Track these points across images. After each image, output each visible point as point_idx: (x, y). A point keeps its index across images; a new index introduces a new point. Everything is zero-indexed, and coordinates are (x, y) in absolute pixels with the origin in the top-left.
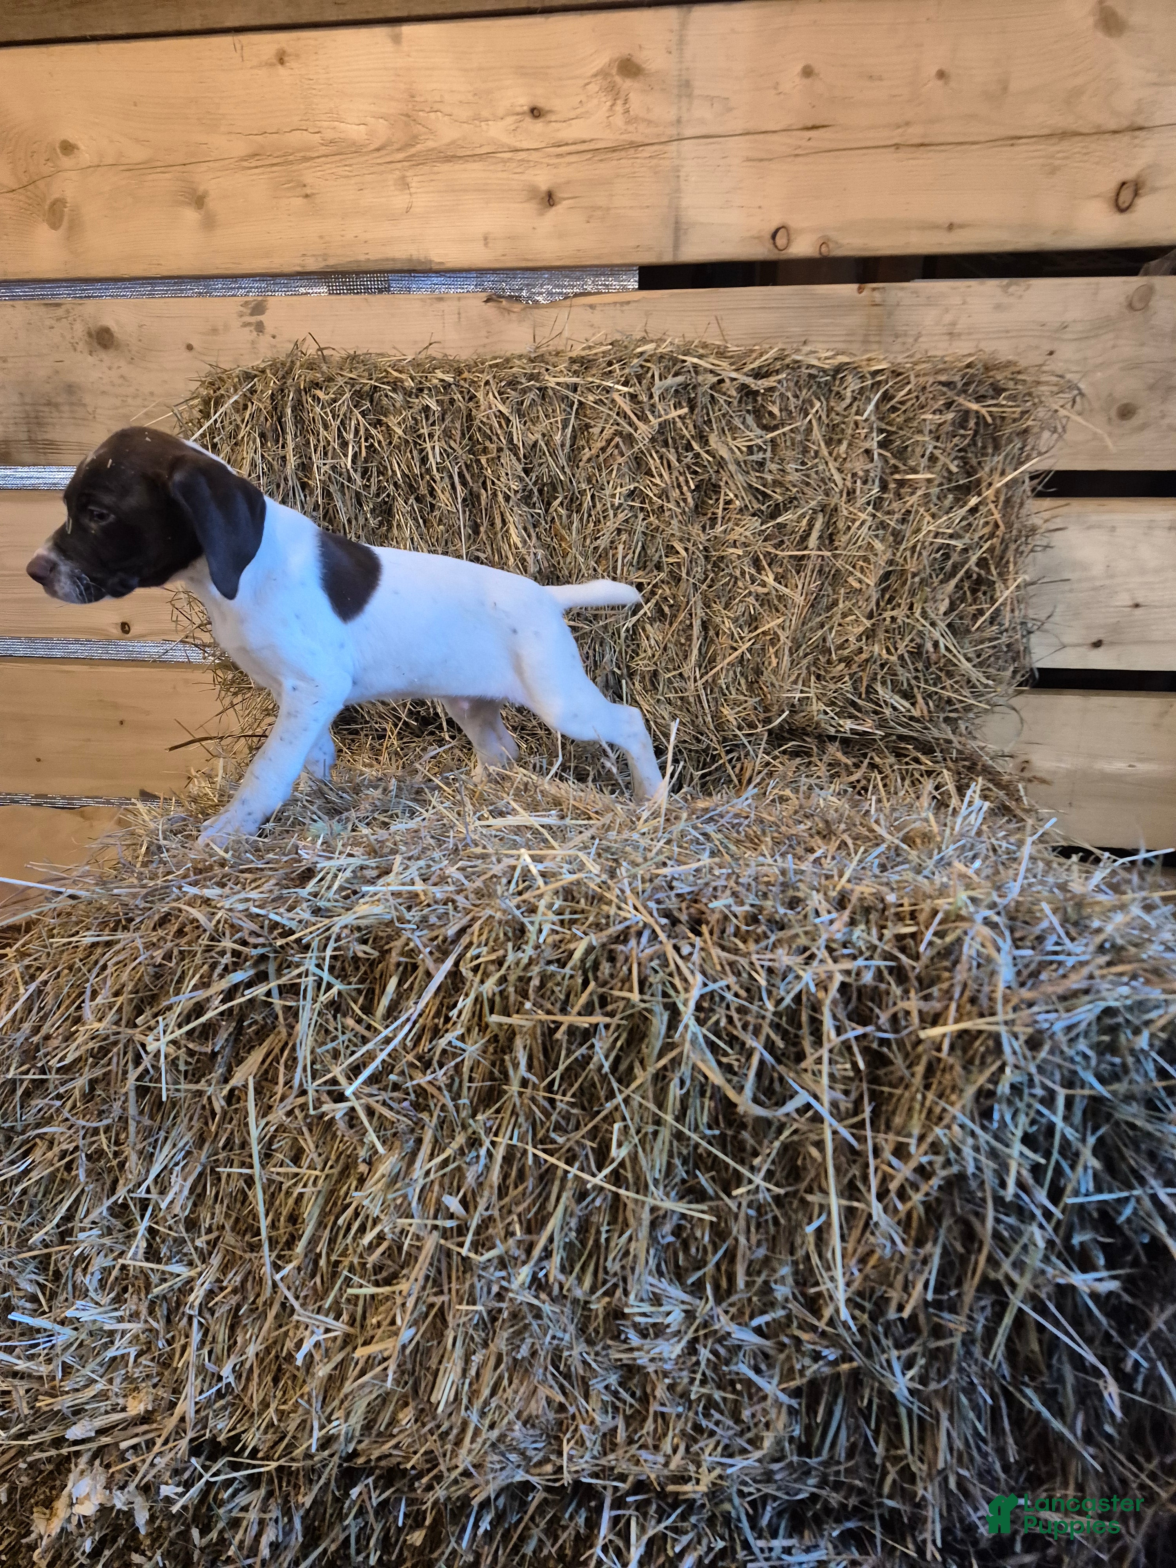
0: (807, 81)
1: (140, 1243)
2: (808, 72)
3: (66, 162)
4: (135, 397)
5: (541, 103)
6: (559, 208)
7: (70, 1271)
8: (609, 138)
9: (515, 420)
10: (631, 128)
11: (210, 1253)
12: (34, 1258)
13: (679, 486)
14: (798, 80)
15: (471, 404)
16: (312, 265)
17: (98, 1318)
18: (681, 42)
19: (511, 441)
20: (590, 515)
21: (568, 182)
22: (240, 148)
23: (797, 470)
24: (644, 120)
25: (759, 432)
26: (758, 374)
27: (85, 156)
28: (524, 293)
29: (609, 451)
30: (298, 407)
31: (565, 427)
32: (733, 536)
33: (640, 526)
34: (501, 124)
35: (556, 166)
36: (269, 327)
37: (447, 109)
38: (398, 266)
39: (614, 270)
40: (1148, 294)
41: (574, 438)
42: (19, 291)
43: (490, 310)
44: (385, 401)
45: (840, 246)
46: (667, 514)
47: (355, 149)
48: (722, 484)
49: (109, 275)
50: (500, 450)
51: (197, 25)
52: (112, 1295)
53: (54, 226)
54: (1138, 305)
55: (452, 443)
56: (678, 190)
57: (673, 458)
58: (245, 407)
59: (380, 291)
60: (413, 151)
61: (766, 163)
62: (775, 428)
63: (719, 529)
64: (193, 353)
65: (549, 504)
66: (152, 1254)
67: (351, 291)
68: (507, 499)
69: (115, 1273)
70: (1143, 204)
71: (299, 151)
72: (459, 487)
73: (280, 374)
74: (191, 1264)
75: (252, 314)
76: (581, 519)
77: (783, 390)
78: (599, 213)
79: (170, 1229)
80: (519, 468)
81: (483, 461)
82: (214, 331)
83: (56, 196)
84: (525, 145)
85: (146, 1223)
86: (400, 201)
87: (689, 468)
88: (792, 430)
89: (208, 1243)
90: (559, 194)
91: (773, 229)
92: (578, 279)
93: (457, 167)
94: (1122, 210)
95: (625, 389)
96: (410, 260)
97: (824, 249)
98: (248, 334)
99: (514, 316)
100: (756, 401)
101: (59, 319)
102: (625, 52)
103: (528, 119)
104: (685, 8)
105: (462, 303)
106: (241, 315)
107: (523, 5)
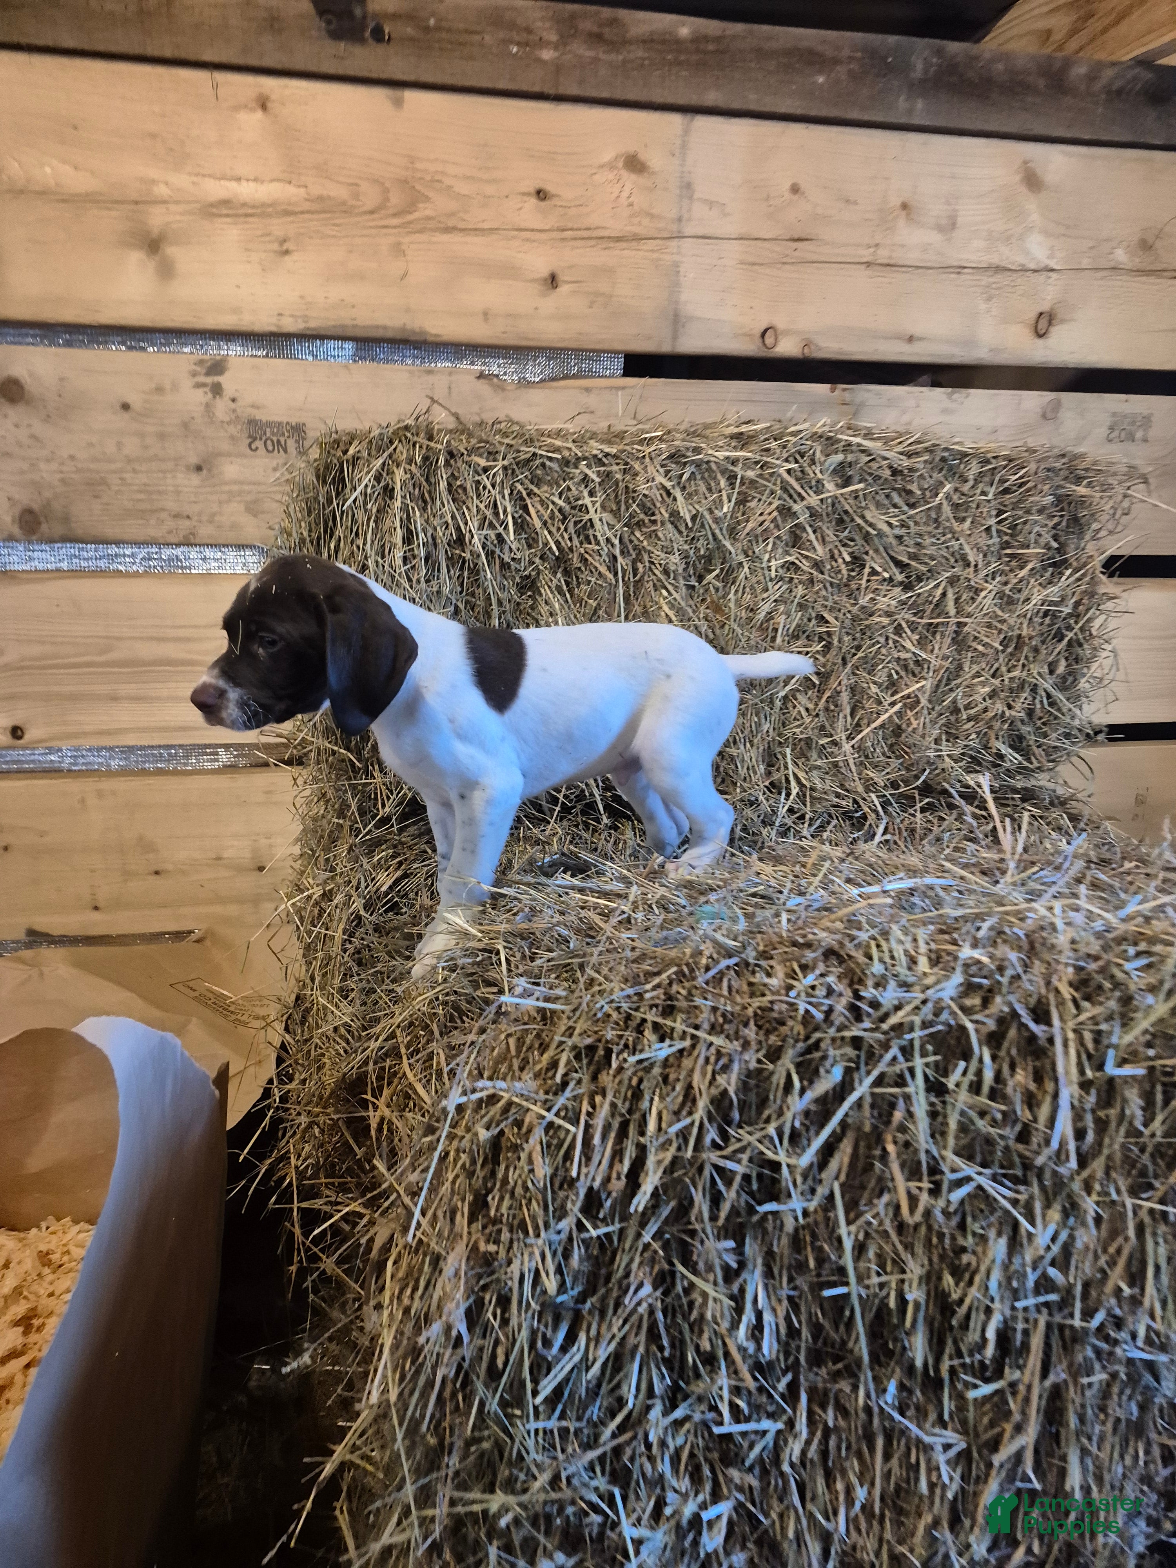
0: (795, 198)
2: (795, 189)
4: (48, 461)
5: (550, 188)
6: (564, 289)
8: (614, 227)
10: (635, 221)
14: (787, 195)
18: (684, 146)
21: (572, 267)
22: (211, 192)
24: (648, 214)
34: (506, 202)
35: (559, 250)
36: (229, 390)
37: (449, 181)
38: (390, 334)
39: (612, 355)
40: (1057, 406)
43: (483, 387)
45: (820, 349)
47: (344, 209)
51: (168, 53)
54: (1049, 415)
56: (677, 284)
60: (410, 217)
61: (756, 268)
64: (131, 413)
70: (1057, 332)
71: (278, 203)
75: (208, 374)
78: (601, 299)
82: (160, 390)
84: (529, 225)
86: (393, 266)
90: (561, 277)
91: (762, 329)
93: (457, 239)
94: (1040, 336)
96: (404, 329)
97: (806, 350)
98: (201, 396)
99: (508, 395)
102: (631, 149)
103: (533, 201)
104: (688, 116)
105: (453, 378)
106: (194, 374)
107: (537, 89)
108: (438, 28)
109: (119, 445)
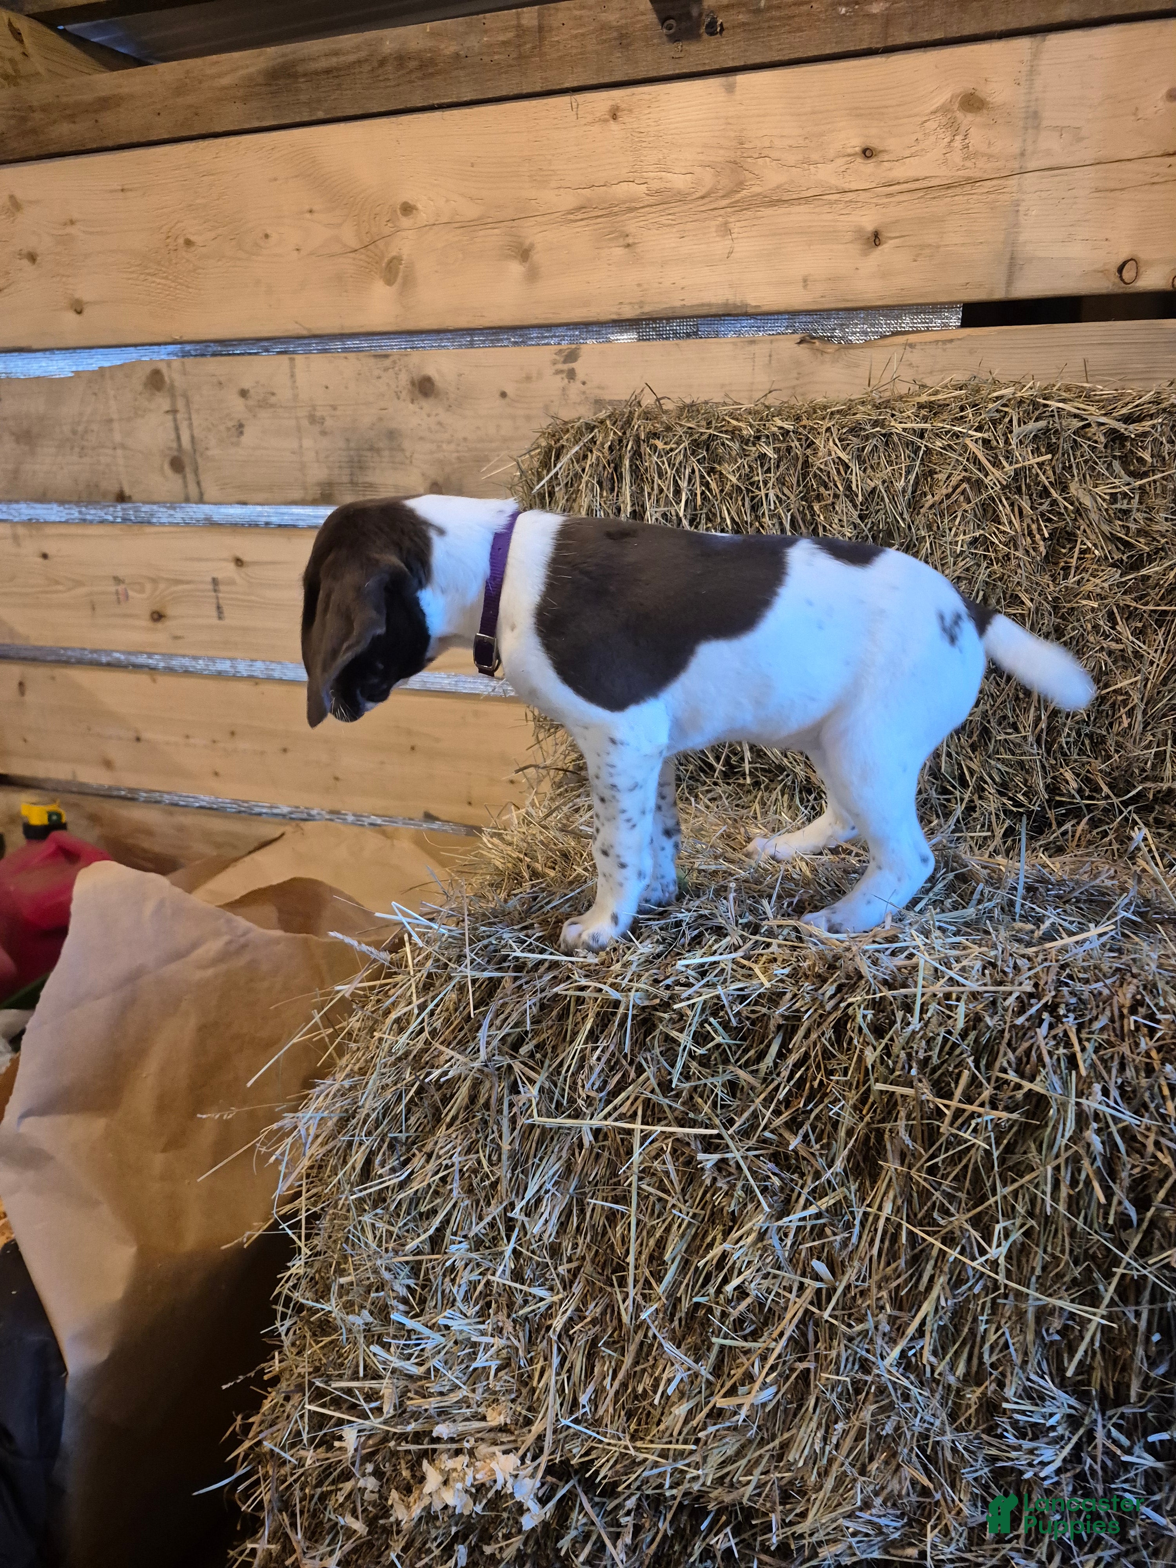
0: (1172, 105)
1: (508, 1262)
2: (1173, 96)
3: (405, 222)
4: (449, 442)
5: (874, 143)
6: (886, 247)
7: (440, 1278)
8: (944, 174)
9: (854, 467)
10: (968, 164)
11: (572, 1283)
12: (407, 1263)
13: (1030, 534)
14: (1161, 104)
15: (809, 452)
16: (628, 313)
17: (465, 1328)
18: (1033, 71)
19: (849, 488)
21: (897, 221)
22: (569, 200)
23: (1166, 519)
24: (984, 155)
25: (1127, 479)
26: (1128, 419)
27: (423, 216)
28: (837, 333)
29: (954, 497)
30: (637, 454)
31: (908, 473)
32: (1089, 587)
33: (982, 575)
34: (831, 167)
35: (885, 206)
36: (581, 375)
37: (775, 154)
38: (713, 311)
39: (936, 308)
41: (917, 484)
42: (349, 343)
43: (803, 352)
44: (721, 450)
46: (1014, 562)
47: (681, 197)
48: (1079, 532)
49: (435, 327)
50: (836, 496)
51: (538, 89)
52: (477, 1308)
53: (389, 282)
55: (786, 491)
56: (1016, 225)
57: (1026, 505)
58: (585, 457)
59: (688, 335)
60: (738, 196)
61: (1118, 193)
62: (1145, 475)
63: (1072, 580)
64: (507, 400)
66: (517, 1275)
67: (660, 337)
69: (480, 1288)
71: (624, 202)
73: (619, 423)
74: (551, 1289)
75: (565, 362)
77: (1157, 435)
78: (927, 251)
79: (533, 1252)
80: (855, 514)
81: (816, 508)
82: (528, 378)
83: (394, 254)
84: (854, 186)
85: (512, 1244)
86: (720, 246)
87: (1042, 515)
88: (1163, 478)
89: (569, 1271)
90: (885, 234)
91: (1120, 262)
92: (896, 318)
93: (781, 211)
95: (979, 435)
96: (726, 305)
98: (560, 381)
99: (826, 357)
100: (1124, 446)
101: (386, 369)
102: (969, 86)
103: (859, 160)
104: (1039, 38)
105: (775, 345)
106: (554, 363)
107: (864, 46)
108: (769, 8)
109: (498, 426)
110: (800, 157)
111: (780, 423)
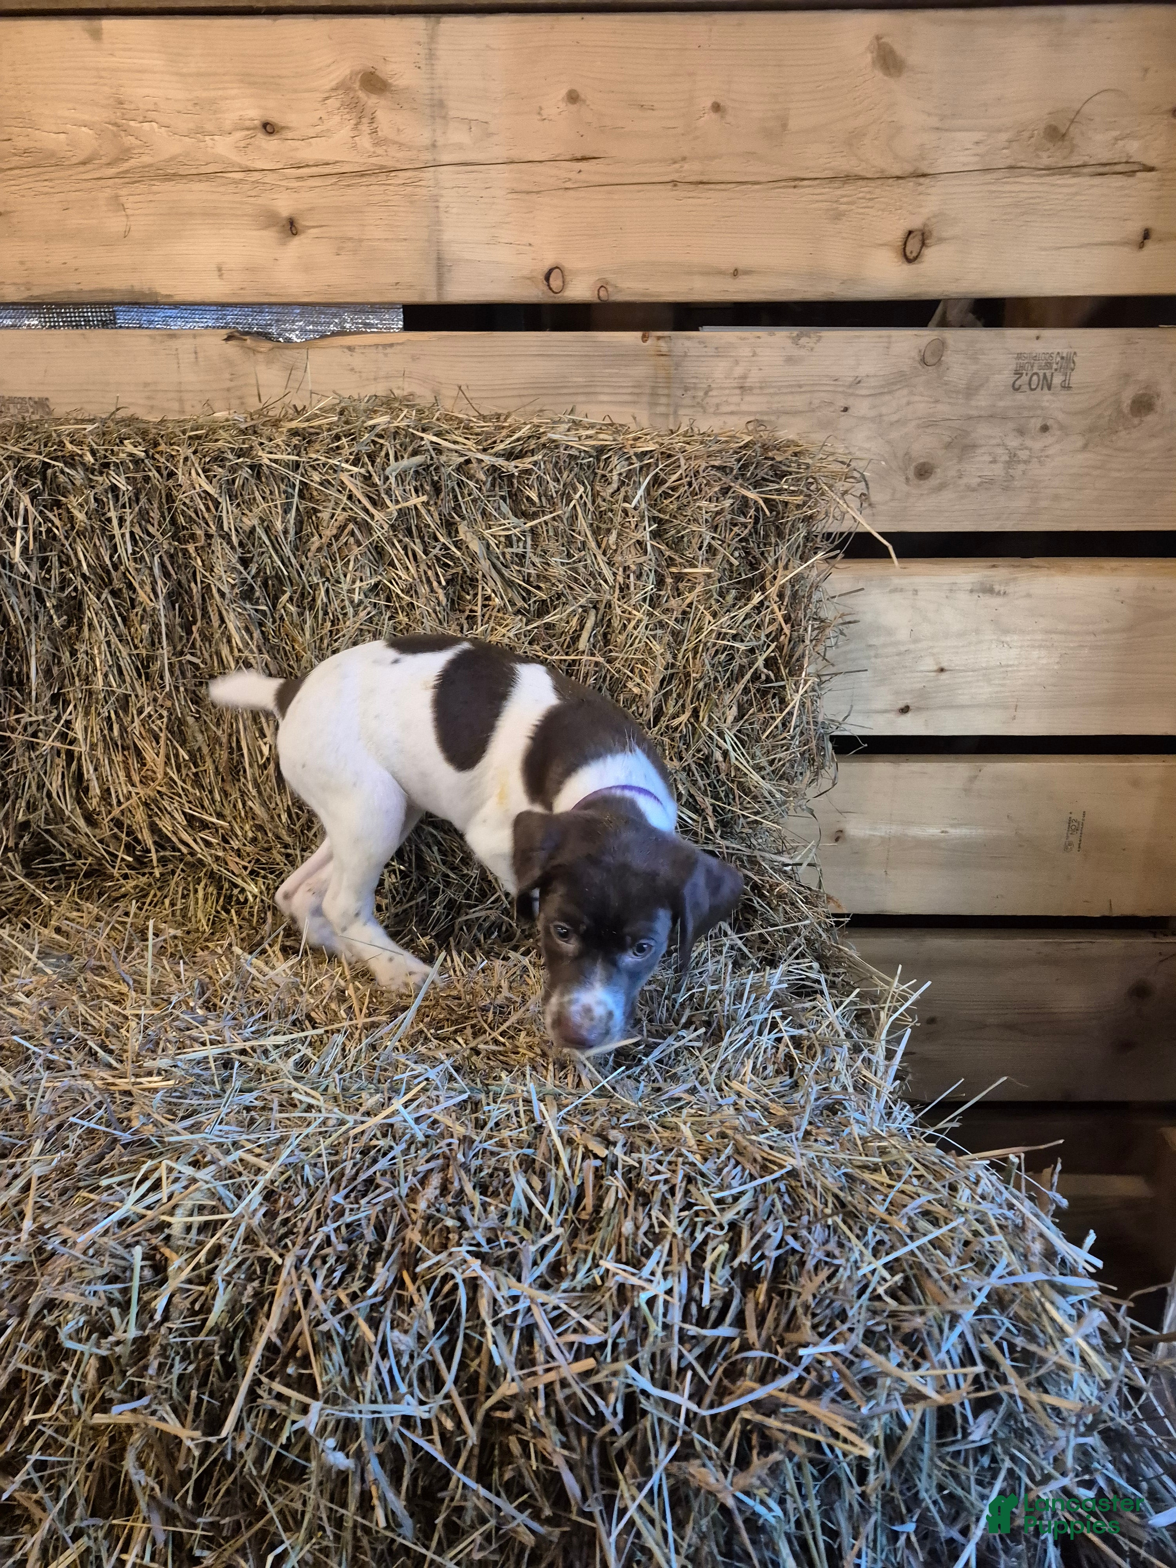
0: (573, 108)
2: (573, 97)
5: (275, 117)
6: (304, 237)
8: (354, 161)
9: (224, 501)
10: (380, 151)
13: (429, 581)
14: (562, 105)
15: (171, 483)
16: (13, 295)
18: (431, 55)
19: (221, 527)
20: (326, 613)
21: (312, 209)
23: (563, 564)
24: (395, 143)
25: (516, 520)
26: (510, 455)
28: (274, 330)
29: (343, 539)
31: (286, 511)
32: (495, 638)
33: (385, 626)
34: (230, 139)
35: (296, 190)
37: (163, 119)
38: (121, 297)
39: (375, 308)
40: (941, 347)
41: (299, 524)
43: (231, 349)
44: (62, 478)
45: (620, 291)
46: (416, 612)
47: (56, 161)
48: (479, 577)
50: (209, 537)
54: (930, 360)
55: (152, 529)
56: (438, 223)
57: (419, 550)
59: (104, 324)
60: (126, 166)
61: (535, 196)
62: (535, 515)
63: (479, 629)
65: (275, 599)
67: (68, 324)
68: (222, 595)
70: (930, 254)
72: (160, 583)
76: (316, 617)
77: (541, 473)
78: (350, 244)
80: (234, 559)
81: (191, 550)
84: (259, 165)
86: (115, 224)
87: (438, 560)
88: (554, 519)
90: (301, 222)
91: (546, 270)
92: (335, 316)
93: (180, 187)
94: (909, 261)
95: (355, 470)
96: (131, 292)
97: (603, 293)
99: (260, 357)
100: (510, 485)
102: (367, 64)
103: (261, 135)
104: (433, 19)
105: (199, 341)
110: (191, 125)
111: (130, 448)
